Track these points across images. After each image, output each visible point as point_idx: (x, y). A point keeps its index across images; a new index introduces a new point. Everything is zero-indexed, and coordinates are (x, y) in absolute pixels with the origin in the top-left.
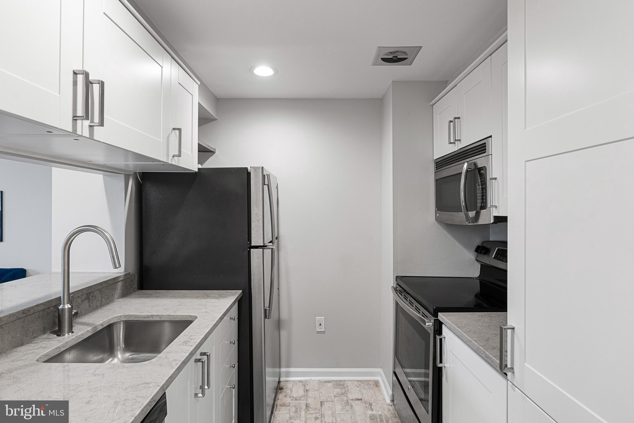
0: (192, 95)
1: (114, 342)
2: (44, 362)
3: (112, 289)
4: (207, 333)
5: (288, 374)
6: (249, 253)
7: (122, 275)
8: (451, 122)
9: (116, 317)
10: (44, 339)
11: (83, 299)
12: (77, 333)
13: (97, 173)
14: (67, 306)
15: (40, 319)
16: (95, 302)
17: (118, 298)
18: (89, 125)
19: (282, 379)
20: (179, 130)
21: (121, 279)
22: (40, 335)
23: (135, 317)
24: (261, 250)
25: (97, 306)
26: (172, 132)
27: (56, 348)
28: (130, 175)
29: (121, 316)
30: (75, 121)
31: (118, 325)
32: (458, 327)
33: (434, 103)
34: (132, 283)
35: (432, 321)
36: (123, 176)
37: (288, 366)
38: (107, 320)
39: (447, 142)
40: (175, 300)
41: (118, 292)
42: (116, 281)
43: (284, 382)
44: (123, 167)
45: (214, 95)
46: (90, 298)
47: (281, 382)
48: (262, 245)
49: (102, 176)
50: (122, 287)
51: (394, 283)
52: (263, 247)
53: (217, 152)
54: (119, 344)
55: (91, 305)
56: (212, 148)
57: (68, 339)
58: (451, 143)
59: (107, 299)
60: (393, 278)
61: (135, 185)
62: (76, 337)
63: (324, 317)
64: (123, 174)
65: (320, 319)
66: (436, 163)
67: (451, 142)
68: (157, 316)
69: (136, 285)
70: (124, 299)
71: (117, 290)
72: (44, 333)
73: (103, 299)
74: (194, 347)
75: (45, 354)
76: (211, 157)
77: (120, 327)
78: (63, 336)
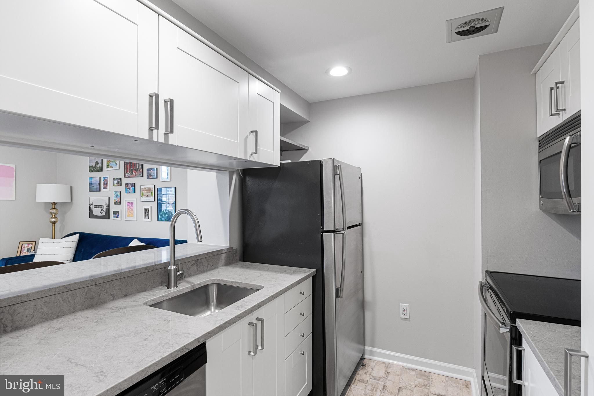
0: (273, 103)
1: (209, 299)
2: (149, 306)
3: (217, 258)
4: (260, 302)
5: (372, 353)
6: (322, 236)
7: (226, 249)
8: (552, 89)
9: (212, 280)
10: (159, 289)
11: (192, 264)
12: (179, 288)
13: (210, 171)
14: (173, 267)
15: (158, 275)
16: (202, 267)
17: (222, 266)
18: (164, 134)
19: (366, 356)
20: (256, 132)
21: (224, 252)
22: (158, 286)
23: (224, 282)
24: (333, 234)
25: (204, 270)
26: (250, 134)
27: (161, 297)
28: (234, 171)
29: (214, 280)
30: (151, 132)
31: (212, 286)
32: (532, 341)
33: (537, 70)
34: (234, 256)
35: (509, 327)
36: (228, 172)
37: (372, 346)
38: (203, 282)
39: (548, 113)
40: (259, 271)
41: (222, 262)
42: (219, 253)
43: (368, 359)
44: (228, 166)
45: (306, 100)
46: (198, 263)
47: (365, 359)
48: (333, 229)
49: (215, 173)
50: (225, 257)
51: (483, 278)
52: (335, 232)
53: (310, 149)
54: (213, 301)
55: (199, 269)
56: (305, 146)
57: (173, 291)
58: (552, 115)
59: (213, 265)
60: (482, 273)
61: (239, 180)
62: (177, 291)
63: (408, 305)
64: (228, 171)
65: (404, 305)
66: (540, 141)
67: (553, 113)
68: (238, 282)
69: (238, 258)
70: (226, 267)
71: (222, 259)
72: (161, 285)
73: (209, 265)
74: (242, 312)
75: (151, 300)
76: (305, 154)
77: (214, 288)
78: (170, 289)
